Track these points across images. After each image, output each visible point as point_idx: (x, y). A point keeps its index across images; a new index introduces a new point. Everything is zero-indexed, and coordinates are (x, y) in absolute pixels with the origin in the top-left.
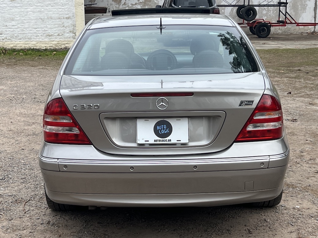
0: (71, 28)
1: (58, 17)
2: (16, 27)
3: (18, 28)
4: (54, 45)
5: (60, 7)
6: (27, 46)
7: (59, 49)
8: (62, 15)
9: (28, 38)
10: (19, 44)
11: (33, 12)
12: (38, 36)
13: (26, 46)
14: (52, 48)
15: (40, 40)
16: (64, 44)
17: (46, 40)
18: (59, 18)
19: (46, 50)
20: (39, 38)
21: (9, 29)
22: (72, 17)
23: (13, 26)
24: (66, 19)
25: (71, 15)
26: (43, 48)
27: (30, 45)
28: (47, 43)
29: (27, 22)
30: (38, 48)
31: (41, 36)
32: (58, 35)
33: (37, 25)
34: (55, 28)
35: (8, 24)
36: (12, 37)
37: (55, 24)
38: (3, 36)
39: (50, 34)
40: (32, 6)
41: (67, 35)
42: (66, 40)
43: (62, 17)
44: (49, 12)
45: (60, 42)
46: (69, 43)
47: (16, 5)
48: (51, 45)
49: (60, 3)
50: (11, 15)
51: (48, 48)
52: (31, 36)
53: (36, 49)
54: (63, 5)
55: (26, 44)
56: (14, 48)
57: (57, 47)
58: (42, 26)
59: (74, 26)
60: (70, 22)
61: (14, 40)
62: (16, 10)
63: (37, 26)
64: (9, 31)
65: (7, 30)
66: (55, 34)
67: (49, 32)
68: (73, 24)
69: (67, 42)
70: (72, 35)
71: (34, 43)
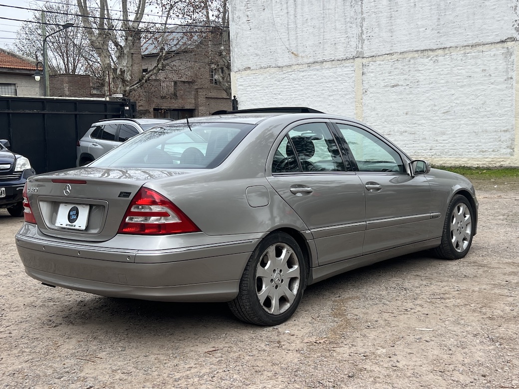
0: (509, 143)
1: (494, 130)
2: (447, 141)
3: (449, 142)
4: (487, 163)
5: (497, 118)
7: (493, 168)
8: (499, 128)
9: (460, 155)
10: (449, 161)
11: (466, 124)
12: (470, 152)
13: (456, 163)
14: (485, 166)
15: (472, 156)
16: (499, 162)
17: (480, 156)
18: (496, 131)
19: (477, 168)
21: (440, 144)
22: (510, 130)
23: (444, 140)
24: (503, 132)
25: (509, 127)
26: (475, 166)
27: (461, 162)
28: (480, 160)
29: (459, 136)
30: (469, 165)
31: (474, 151)
32: (493, 151)
33: (470, 139)
34: (490, 143)
35: (438, 139)
36: (442, 153)
37: (490, 138)
38: (433, 152)
39: (483, 150)
40: (465, 118)
41: (503, 151)
42: (502, 157)
43: (499, 130)
44: (484, 124)
45: (495, 159)
46: (505, 160)
47: (448, 117)
48: (484, 163)
49: (497, 114)
50: (443, 128)
51: (481, 166)
52: (463, 152)
53: (467, 167)
54: (500, 116)
55: (456, 161)
56: (444, 165)
57: (490, 165)
58: (476, 140)
59: (513, 140)
60: (508, 135)
61: (443, 156)
62: (448, 122)
63: (470, 141)
64: (440, 146)
65: (437, 145)
66: (490, 150)
67: (483, 147)
68: (511, 138)
69: (503, 159)
70: (509, 150)
71: (465, 159)
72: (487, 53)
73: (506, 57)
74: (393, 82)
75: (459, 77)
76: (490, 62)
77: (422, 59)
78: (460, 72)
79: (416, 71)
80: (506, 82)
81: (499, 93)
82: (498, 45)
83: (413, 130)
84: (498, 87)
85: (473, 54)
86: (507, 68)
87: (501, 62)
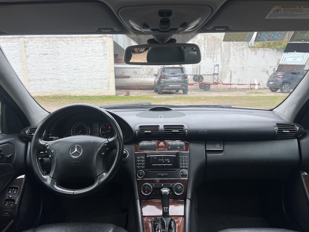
0: (107, 85)
1: (100, 78)
2: (77, 84)
3: (78, 84)
5: (101, 73)
6: (83, 94)
9: (84, 90)
10: (78, 93)
11: (86, 75)
16: (103, 93)
17: (93, 91)
19: (93, 96)
20: (90, 90)
22: (107, 78)
23: (75, 83)
24: (104, 79)
26: (91, 95)
29: (83, 81)
30: (88, 95)
31: (91, 89)
32: (100, 88)
33: (88, 82)
34: (98, 84)
35: (72, 82)
36: (74, 89)
37: (98, 82)
38: (70, 89)
39: (95, 88)
40: (85, 72)
41: (105, 88)
42: (104, 91)
43: (102, 78)
44: (95, 75)
46: (106, 92)
47: (76, 72)
48: (96, 94)
49: (101, 71)
50: (74, 77)
53: (87, 96)
56: (76, 95)
57: (99, 95)
58: (91, 83)
59: (109, 83)
60: (106, 81)
61: (75, 91)
62: (77, 74)
64: (73, 86)
66: (98, 88)
67: (95, 86)
70: (107, 88)
71: (86, 92)
72: (94, 41)
73: (103, 44)
74: (44, 52)
75: (80, 52)
76: (96, 46)
77: (60, 42)
78: (81, 49)
79: (57, 47)
80: (104, 56)
81: (101, 61)
82: (99, 38)
83: (58, 78)
84: (100, 58)
85: (87, 41)
86: (104, 49)
87: (101, 46)
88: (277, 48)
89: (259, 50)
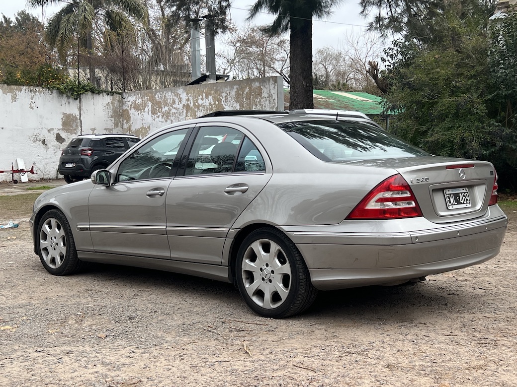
88: (58, 89)
89: (21, 91)
